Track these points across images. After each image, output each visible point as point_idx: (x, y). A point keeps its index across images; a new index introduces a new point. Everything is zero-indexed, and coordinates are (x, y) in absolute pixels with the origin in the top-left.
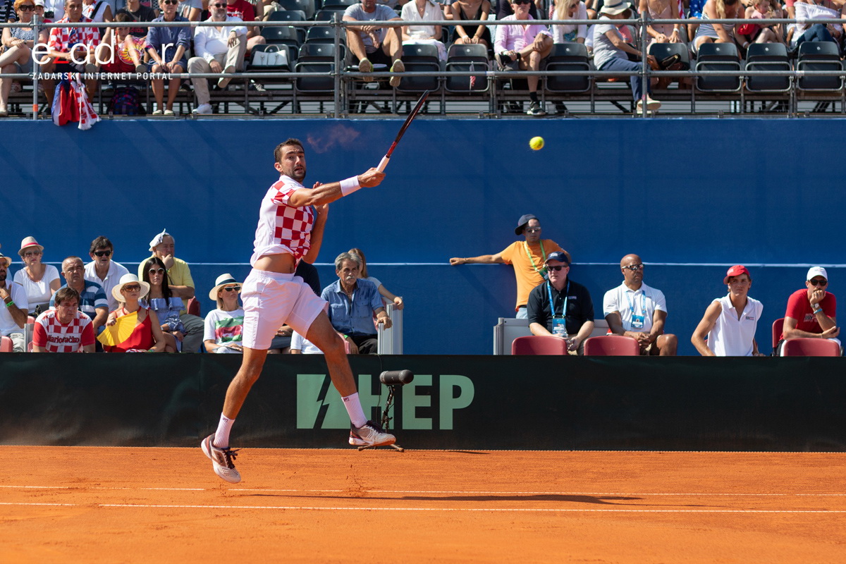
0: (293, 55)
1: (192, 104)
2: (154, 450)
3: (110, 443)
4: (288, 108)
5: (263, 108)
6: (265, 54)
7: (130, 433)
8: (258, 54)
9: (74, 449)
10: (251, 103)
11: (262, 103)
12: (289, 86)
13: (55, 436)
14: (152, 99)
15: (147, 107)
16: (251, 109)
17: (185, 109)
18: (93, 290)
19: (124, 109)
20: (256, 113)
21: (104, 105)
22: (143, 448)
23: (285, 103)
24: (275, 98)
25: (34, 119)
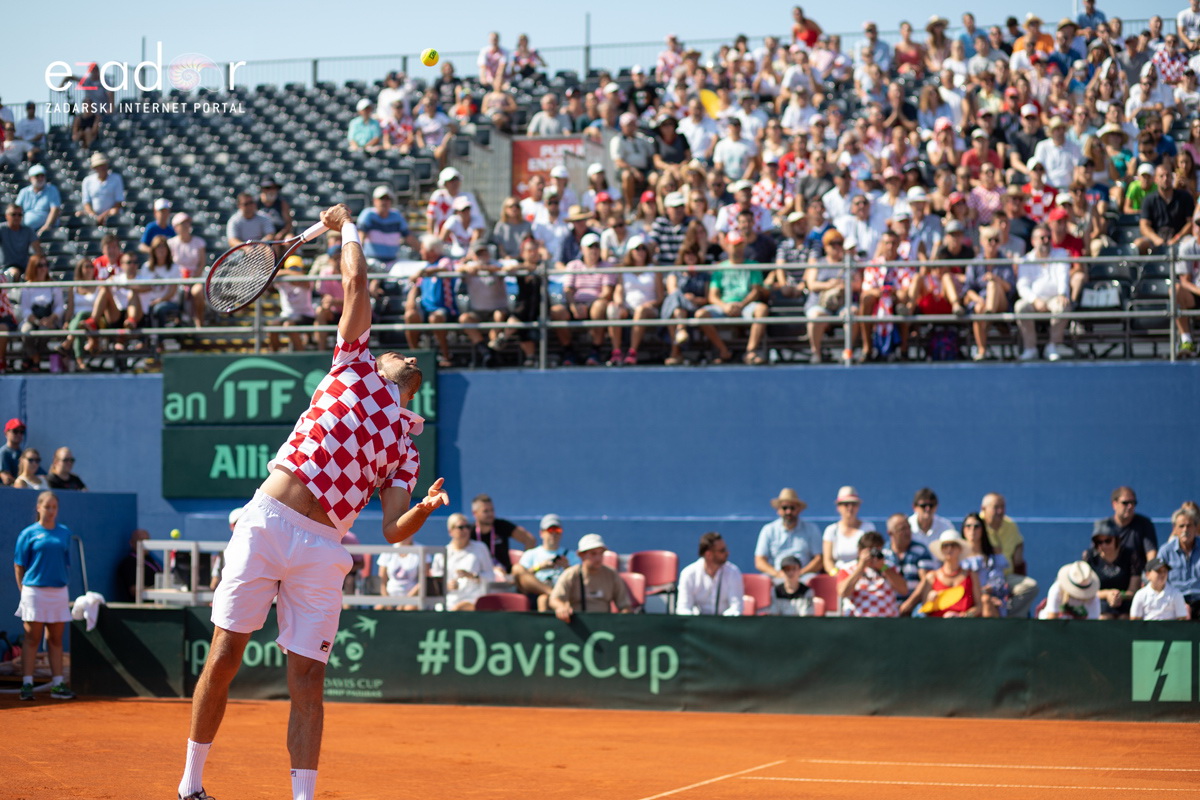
0: (1125, 294)
3: (930, 713)
4: (1119, 351)
5: (1092, 351)
6: (1094, 293)
7: (951, 705)
8: (1087, 293)
9: (891, 720)
10: (1079, 346)
11: (1091, 346)
12: (1120, 327)
13: (872, 706)
15: (967, 351)
16: (1080, 352)
17: (1008, 353)
18: (919, 550)
19: (943, 355)
20: (1084, 357)
21: (922, 349)
23: (1115, 346)
24: (1107, 340)
25: (848, 365)
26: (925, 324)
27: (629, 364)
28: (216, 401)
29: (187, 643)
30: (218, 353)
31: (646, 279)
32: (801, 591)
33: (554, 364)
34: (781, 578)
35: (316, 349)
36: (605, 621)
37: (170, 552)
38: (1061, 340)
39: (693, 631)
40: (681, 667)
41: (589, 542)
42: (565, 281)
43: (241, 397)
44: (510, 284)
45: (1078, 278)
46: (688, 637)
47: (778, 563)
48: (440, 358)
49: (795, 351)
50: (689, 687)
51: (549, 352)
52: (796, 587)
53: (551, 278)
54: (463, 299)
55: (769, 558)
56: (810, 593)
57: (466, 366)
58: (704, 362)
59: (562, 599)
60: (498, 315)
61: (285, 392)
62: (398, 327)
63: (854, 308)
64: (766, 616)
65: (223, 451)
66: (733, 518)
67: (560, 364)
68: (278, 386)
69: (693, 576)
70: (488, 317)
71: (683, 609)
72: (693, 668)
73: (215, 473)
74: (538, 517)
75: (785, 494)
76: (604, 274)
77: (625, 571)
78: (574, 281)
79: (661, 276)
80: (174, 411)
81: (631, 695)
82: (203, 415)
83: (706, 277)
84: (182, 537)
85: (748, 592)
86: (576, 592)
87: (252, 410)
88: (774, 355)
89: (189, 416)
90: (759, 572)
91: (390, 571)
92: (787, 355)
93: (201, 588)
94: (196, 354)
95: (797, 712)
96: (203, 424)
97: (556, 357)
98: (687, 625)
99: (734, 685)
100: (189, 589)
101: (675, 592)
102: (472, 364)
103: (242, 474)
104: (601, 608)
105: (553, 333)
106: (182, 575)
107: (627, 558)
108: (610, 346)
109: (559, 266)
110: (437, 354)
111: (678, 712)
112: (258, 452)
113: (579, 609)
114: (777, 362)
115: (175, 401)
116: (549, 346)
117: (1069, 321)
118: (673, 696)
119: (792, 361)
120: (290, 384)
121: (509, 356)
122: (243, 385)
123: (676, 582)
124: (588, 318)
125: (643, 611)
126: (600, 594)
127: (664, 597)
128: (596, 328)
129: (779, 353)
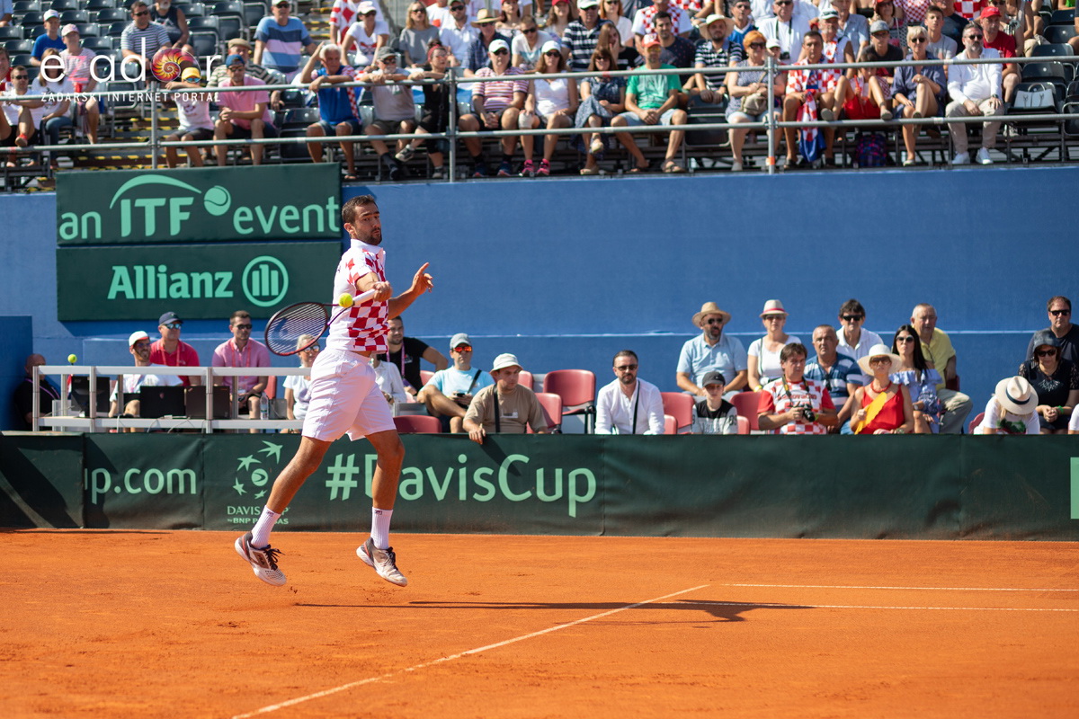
0: (1060, 94)
1: (946, 153)
2: (910, 544)
3: (860, 535)
4: (1054, 154)
5: (1026, 155)
6: (1028, 94)
7: (882, 526)
9: (819, 542)
10: (1013, 150)
11: (1025, 150)
12: (1056, 130)
13: (799, 528)
14: (901, 148)
15: (896, 156)
16: (1014, 156)
17: (939, 158)
18: (847, 364)
19: (870, 161)
20: (1018, 161)
21: (848, 155)
22: (897, 541)
23: (1050, 149)
24: (1040, 143)
25: (770, 173)
26: (851, 128)
27: (541, 175)
28: (112, 219)
29: (86, 470)
30: (114, 169)
31: (558, 86)
32: (724, 409)
33: (463, 176)
34: (705, 396)
35: (216, 165)
36: (520, 443)
37: (68, 375)
38: (993, 143)
39: (611, 452)
40: (599, 489)
41: (503, 361)
42: (474, 88)
43: (138, 215)
44: (416, 92)
45: (1010, 80)
46: (606, 458)
47: (700, 379)
48: (344, 172)
49: (715, 159)
50: (608, 510)
51: (457, 164)
52: (718, 405)
53: (459, 86)
54: (367, 111)
55: (690, 375)
56: (733, 411)
57: (372, 179)
58: (620, 171)
59: (475, 420)
60: (404, 124)
61: (183, 209)
62: (299, 139)
63: (776, 113)
64: (688, 435)
65: (121, 272)
66: (652, 334)
67: (470, 176)
68: (176, 203)
69: (610, 395)
70: (394, 127)
71: (601, 429)
72: (612, 490)
73: (112, 295)
74: (449, 336)
75: (707, 307)
76: (514, 80)
77: (540, 390)
78: (483, 88)
79: (574, 82)
80: (69, 231)
81: (549, 519)
82: (98, 235)
83: (622, 82)
84: (79, 362)
85: (667, 411)
86: (491, 412)
87: (150, 230)
88: (694, 164)
89: (85, 236)
90: (682, 390)
91: (296, 394)
92: (708, 163)
93: (99, 414)
94: (91, 171)
95: (721, 535)
96: (99, 243)
97: (467, 168)
98: (606, 445)
99: (655, 507)
100: (87, 415)
101: (593, 412)
102: (378, 178)
103: (140, 295)
104: (517, 430)
105: (461, 143)
106: (80, 401)
107: (543, 377)
108: (523, 156)
109: (467, 74)
110: (341, 167)
111: (597, 536)
112: (157, 272)
113: (493, 431)
114: (696, 170)
115: (69, 220)
116: (457, 157)
117: (1003, 123)
118: (591, 520)
119: (713, 169)
120: (189, 201)
121: (416, 168)
122: (139, 203)
123: (594, 402)
124: (500, 128)
125: (560, 432)
126: (515, 415)
127: (582, 417)
128: (507, 137)
129: (699, 161)
